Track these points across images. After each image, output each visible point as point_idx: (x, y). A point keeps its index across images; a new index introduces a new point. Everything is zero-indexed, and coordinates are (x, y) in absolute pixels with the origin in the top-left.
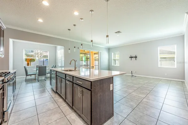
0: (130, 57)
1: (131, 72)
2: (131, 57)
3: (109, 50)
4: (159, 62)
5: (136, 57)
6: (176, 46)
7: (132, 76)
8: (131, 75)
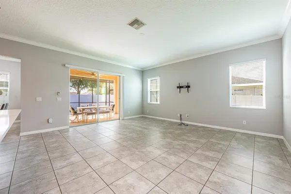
0: (178, 87)
1: (179, 115)
2: (180, 87)
3: (143, 73)
4: (231, 97)
5: (188, 87)
6: (264, 62)
7: (181, 124)
8: (179, 121)
